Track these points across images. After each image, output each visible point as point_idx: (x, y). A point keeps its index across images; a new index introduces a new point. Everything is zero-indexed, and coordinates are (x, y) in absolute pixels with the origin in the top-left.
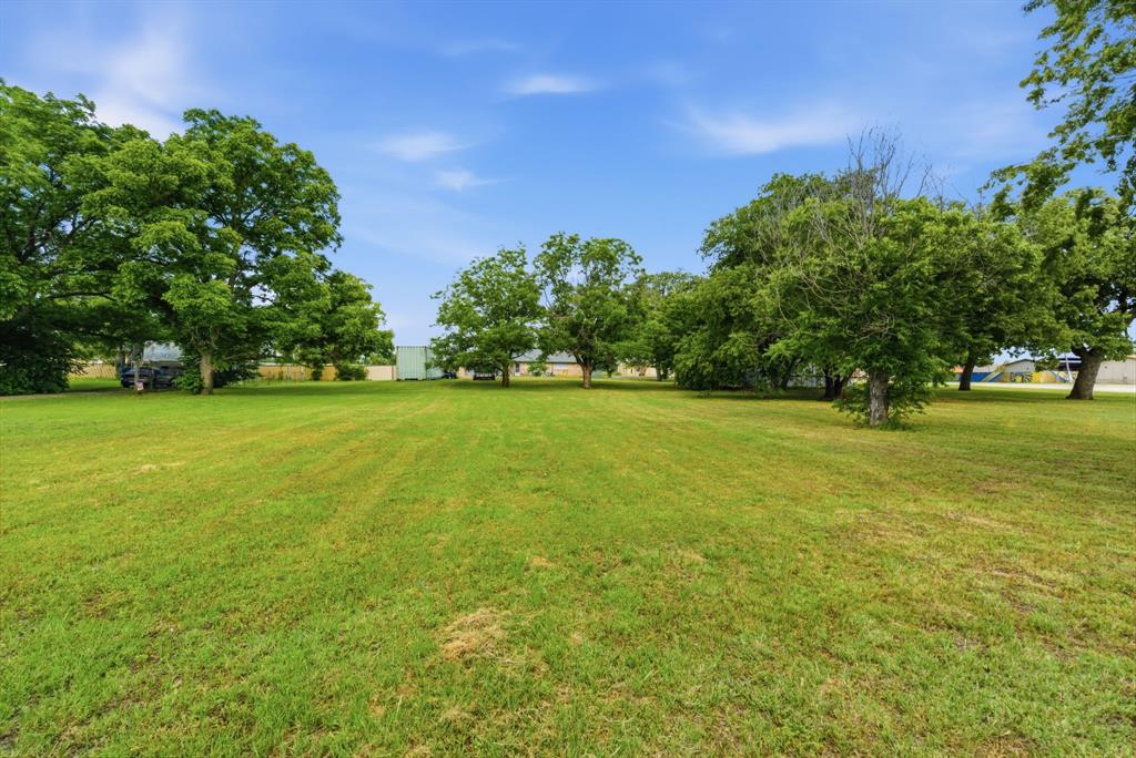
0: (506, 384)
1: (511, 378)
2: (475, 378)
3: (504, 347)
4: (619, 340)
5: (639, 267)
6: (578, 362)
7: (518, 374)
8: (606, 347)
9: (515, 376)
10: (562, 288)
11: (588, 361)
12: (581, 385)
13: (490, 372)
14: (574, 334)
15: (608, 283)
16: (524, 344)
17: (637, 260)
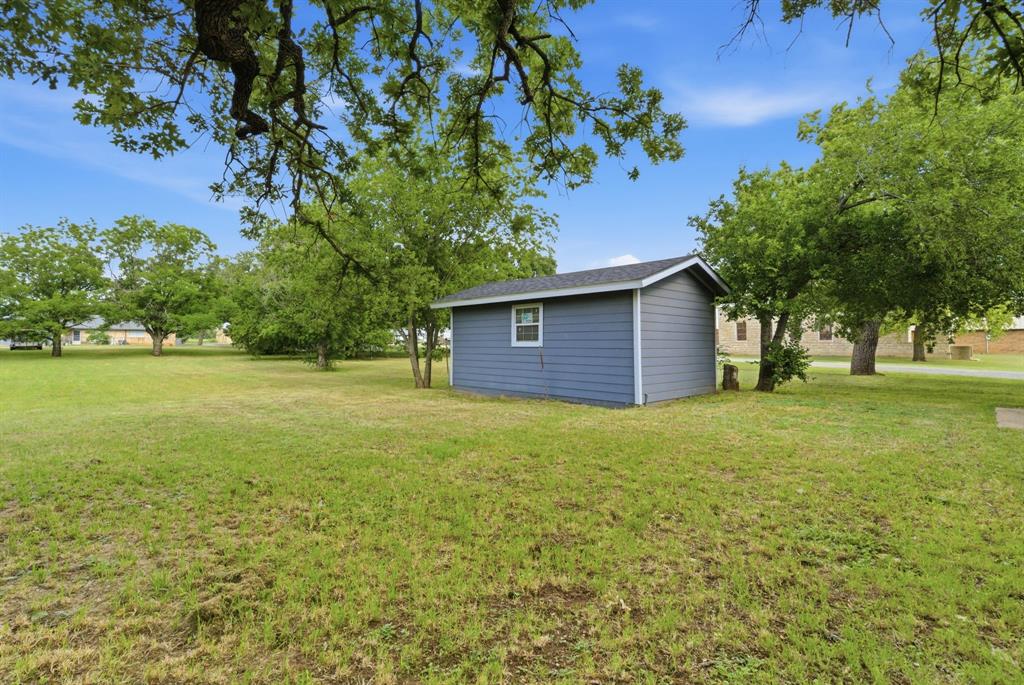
0: (57, 353)
1: (65, 347)
2: (12, 348)
3: (55, 318)
4: (190, 313)
5: (215, 253)
6: (148, 330)
7: (78, 343)
8: (176, 319)
9: (69, 344)
10: (131, 264)
11: (159, 332)
12: (151, 353)
13: (36, 340)
14: (141, 305)
15: (180, 263)
16: (83, 315)
17: (212, 247)
